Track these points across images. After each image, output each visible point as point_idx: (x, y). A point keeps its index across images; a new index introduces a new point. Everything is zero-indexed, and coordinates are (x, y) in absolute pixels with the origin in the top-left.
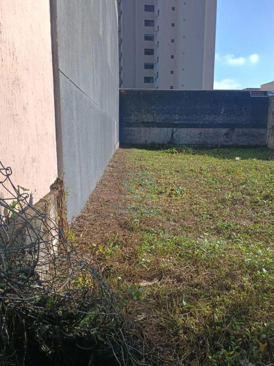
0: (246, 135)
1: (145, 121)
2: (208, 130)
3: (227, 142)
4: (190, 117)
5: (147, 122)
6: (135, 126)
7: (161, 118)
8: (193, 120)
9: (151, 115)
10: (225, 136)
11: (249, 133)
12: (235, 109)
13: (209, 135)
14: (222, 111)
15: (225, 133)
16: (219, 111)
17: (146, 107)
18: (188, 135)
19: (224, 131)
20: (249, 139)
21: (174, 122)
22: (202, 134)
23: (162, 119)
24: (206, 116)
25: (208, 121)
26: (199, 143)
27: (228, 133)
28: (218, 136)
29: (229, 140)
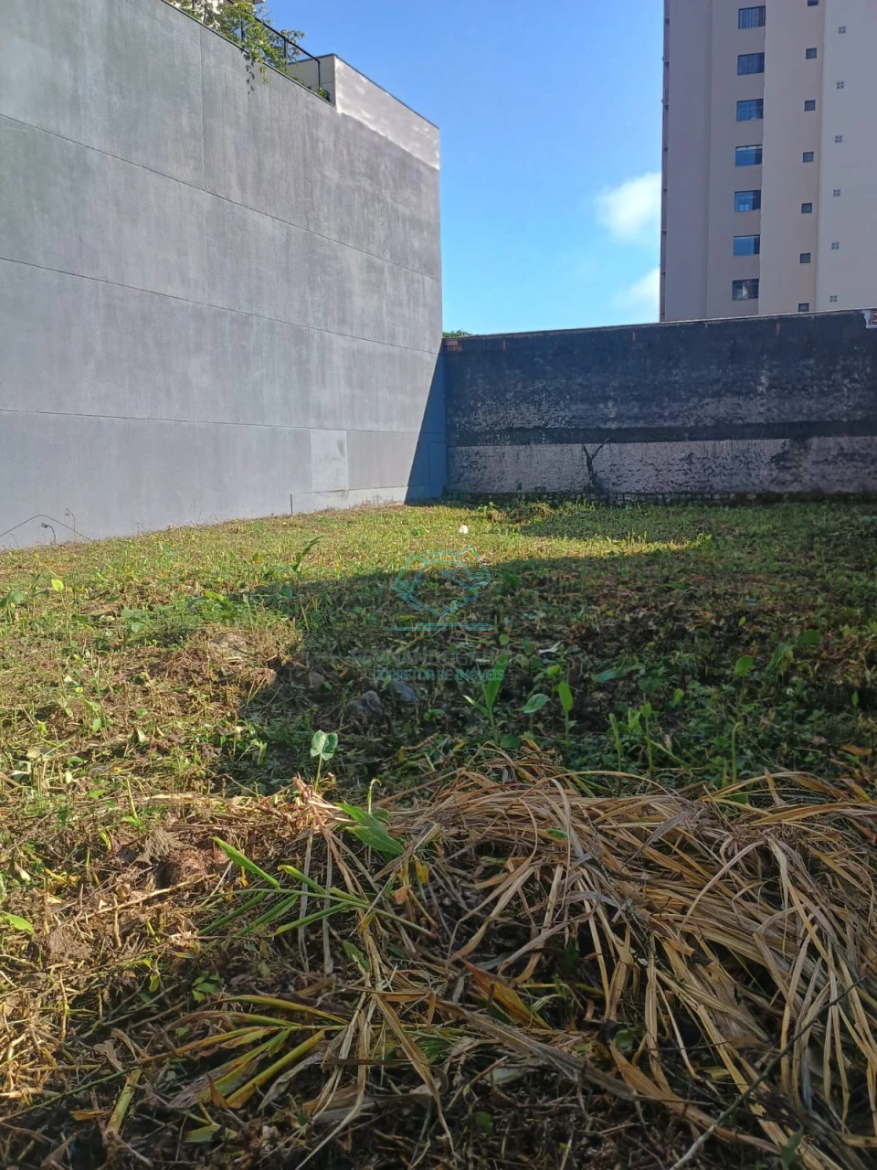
0: (852, 459)
1: (515, 426)
2: (714, 445)
3: (783, 483)
4: (655, 409)
5: (521, 429)
6: (486, 442)
7: (562, 413)
8: (661, 416)
9: (532, 407)
10: (773, 465)
11: (862, 452)
12: (808, 373)
13: (718, 461)
14: (761, 384)
15: (774, 454)
16: (752, 383)
17: (519, 386)
18: (646, 464)
19: (772, 446)
20: (867, 471)
21: (602, 426)
22: (694, 460)
23: (567, 419)
24: (708, 400)
25: (712, 417)
26: (683, 489)
27: (785, 452)
28: (751, 466)
29: (789, 477)
